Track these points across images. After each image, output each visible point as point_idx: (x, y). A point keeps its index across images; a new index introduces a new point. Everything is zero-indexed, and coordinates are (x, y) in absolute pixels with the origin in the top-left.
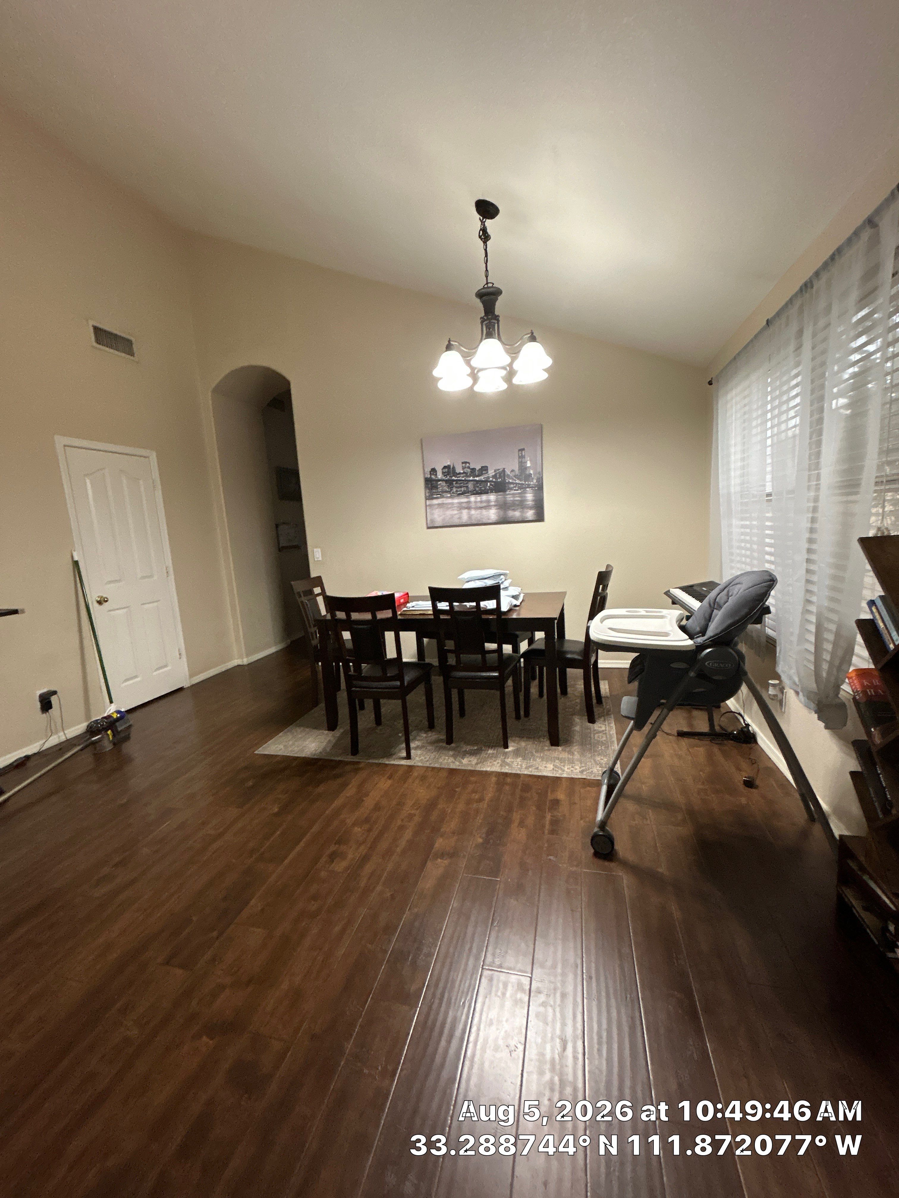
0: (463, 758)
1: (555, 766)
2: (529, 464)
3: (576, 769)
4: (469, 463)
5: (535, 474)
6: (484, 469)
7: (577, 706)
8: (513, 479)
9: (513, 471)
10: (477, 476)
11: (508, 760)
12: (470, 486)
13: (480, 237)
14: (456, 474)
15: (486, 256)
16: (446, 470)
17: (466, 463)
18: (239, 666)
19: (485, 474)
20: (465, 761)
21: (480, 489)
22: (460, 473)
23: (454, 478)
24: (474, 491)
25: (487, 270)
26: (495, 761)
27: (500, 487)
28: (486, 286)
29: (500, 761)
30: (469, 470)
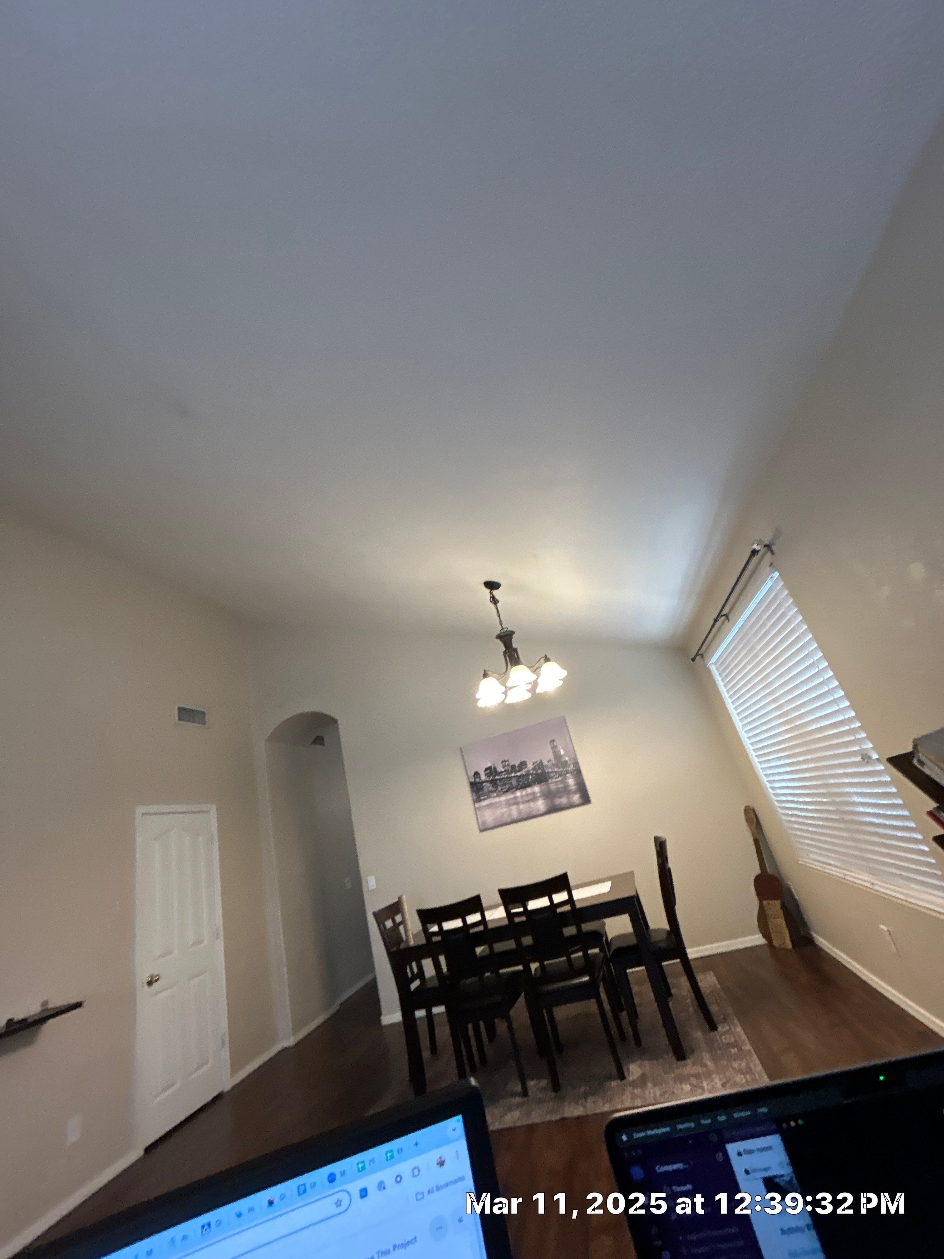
0: (586, 1101)
1: (693, 1086)
2: (562, 752)
3: (716, 1083)
4: (508, 761)
5: (570, 759)
6: (523, 764)
7: (689, 1007)
8: (551, 768)
9: (549, 761)
10: (519, 771)
11: (637, 1091)
12: (514, 782)
13: (491, 602)
14: (498, 774)
15: (498, 611)
16: (488, 771)
17: (505, 761)
18: (285, 1050)
19: (525, 768)
20: (589, 1104)
21: (524, 783)
22: (501, 772)
23: (497, 777)
24: (519, 785)
25: (500, 621)
26: (623, 1095)
27: (541, 777)
28: (502, 631)
29: (629, 1095)
30: (510, 768)
